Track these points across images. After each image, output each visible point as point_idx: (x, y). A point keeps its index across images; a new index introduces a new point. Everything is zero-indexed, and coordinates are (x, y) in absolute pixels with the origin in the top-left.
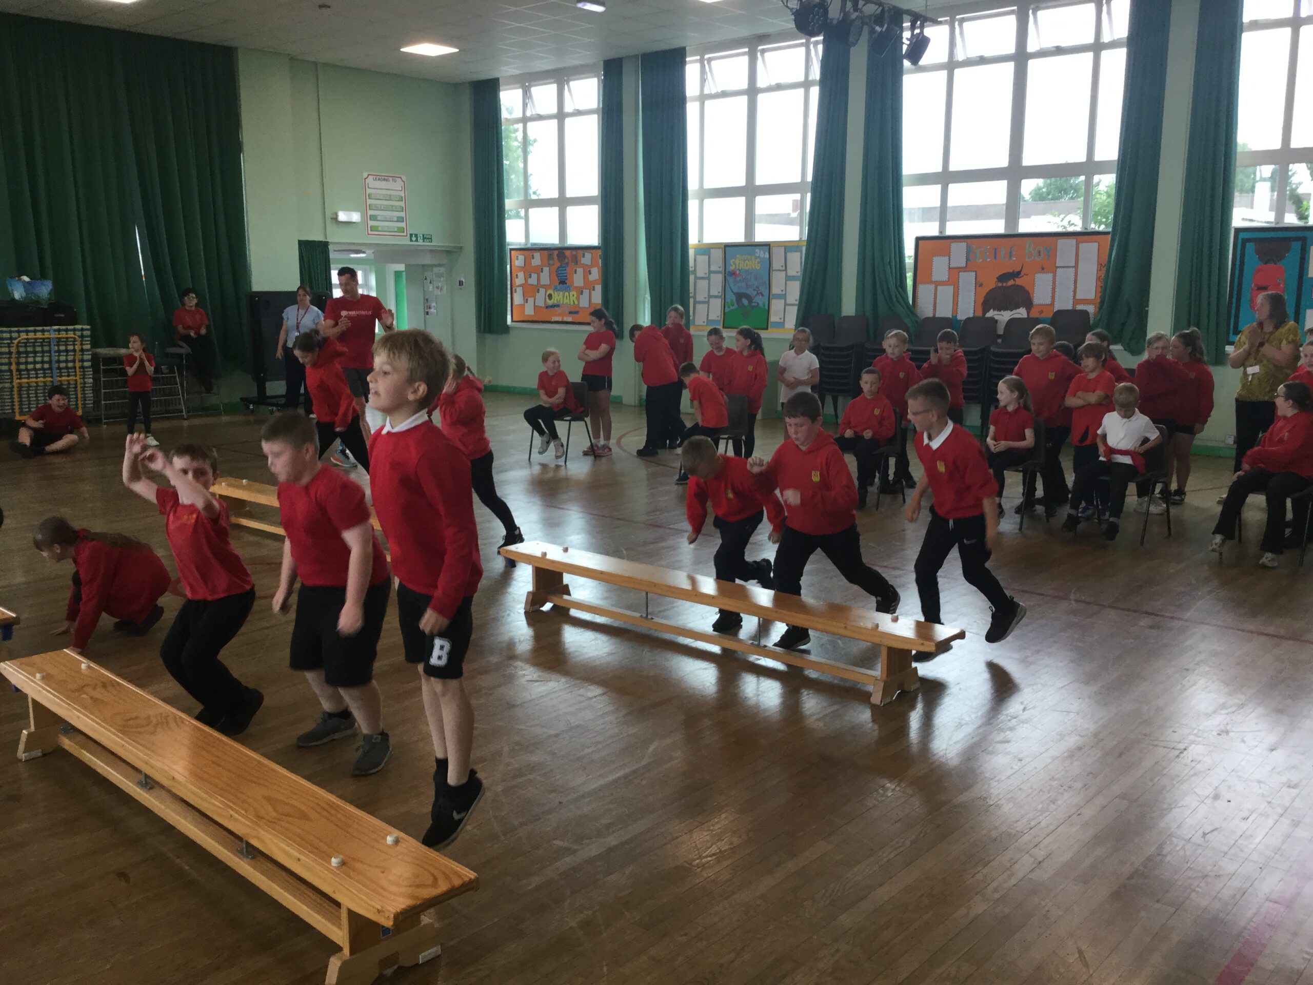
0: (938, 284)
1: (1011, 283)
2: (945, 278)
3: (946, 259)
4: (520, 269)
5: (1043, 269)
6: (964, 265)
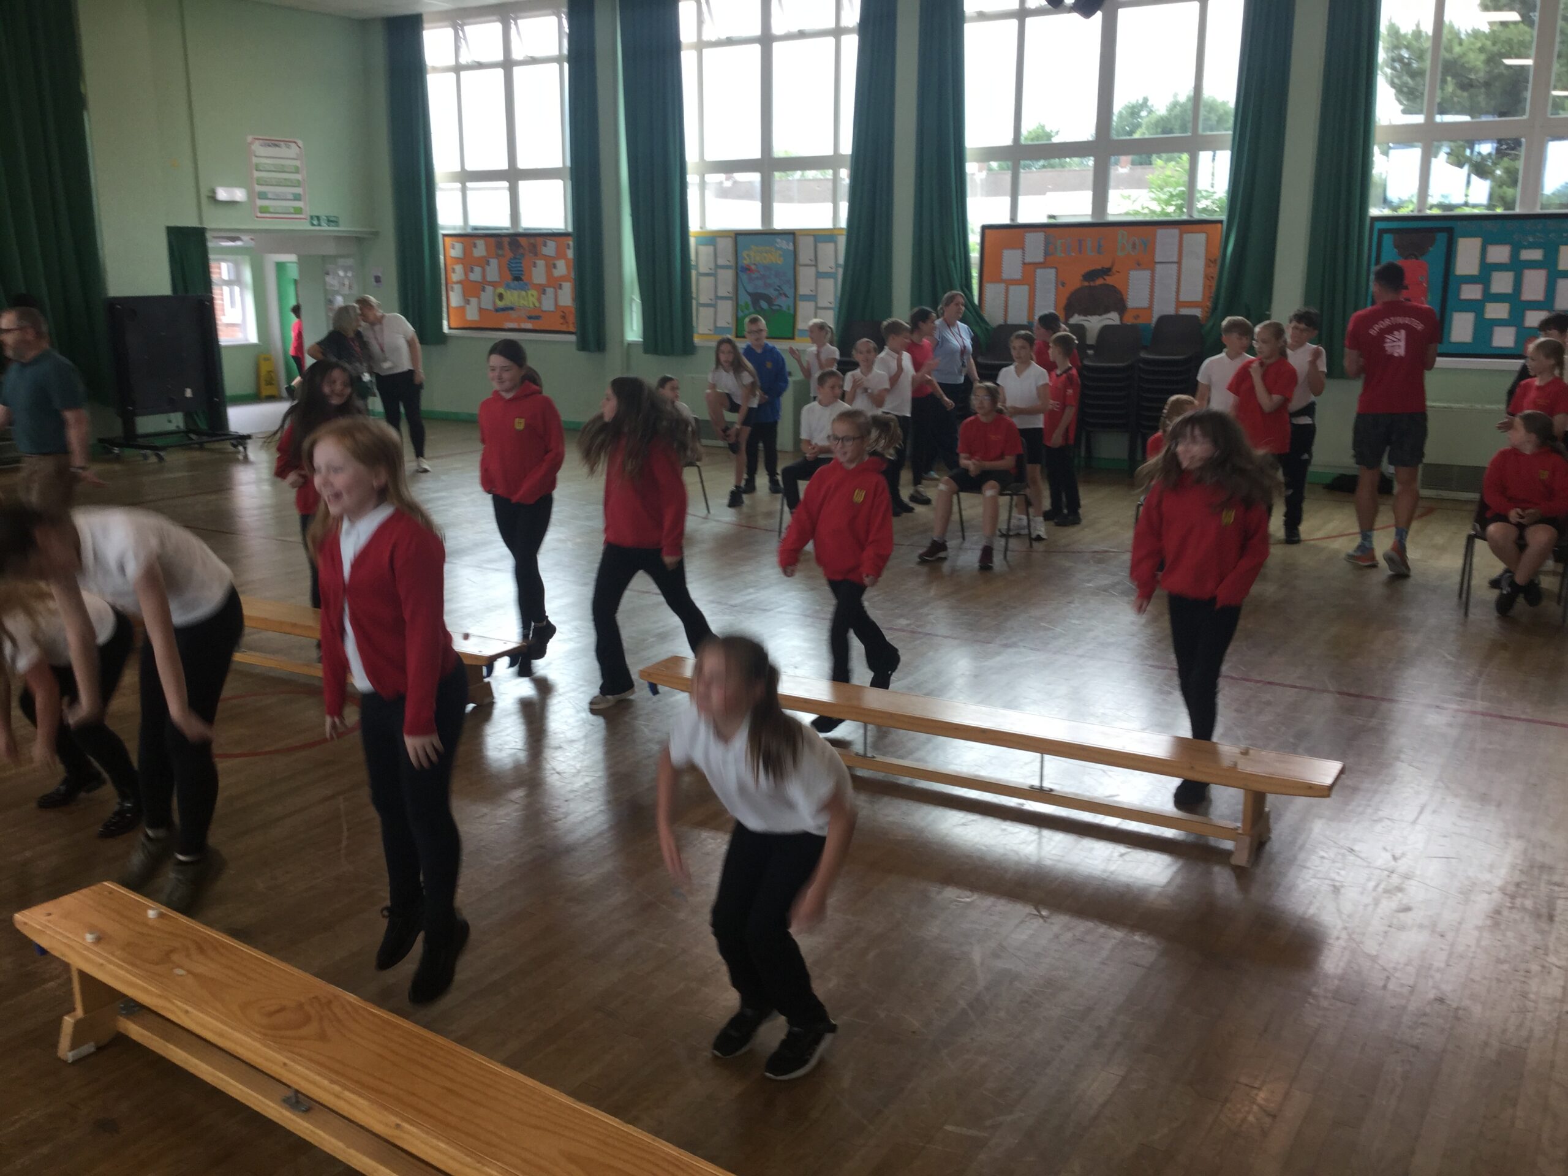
0: (1009, 282)
1: (1099, 282)
2: (1018, 276)
3: (1019, 252)
4: (458, 260)
5: (1139, 265)
6: (1040, 259)
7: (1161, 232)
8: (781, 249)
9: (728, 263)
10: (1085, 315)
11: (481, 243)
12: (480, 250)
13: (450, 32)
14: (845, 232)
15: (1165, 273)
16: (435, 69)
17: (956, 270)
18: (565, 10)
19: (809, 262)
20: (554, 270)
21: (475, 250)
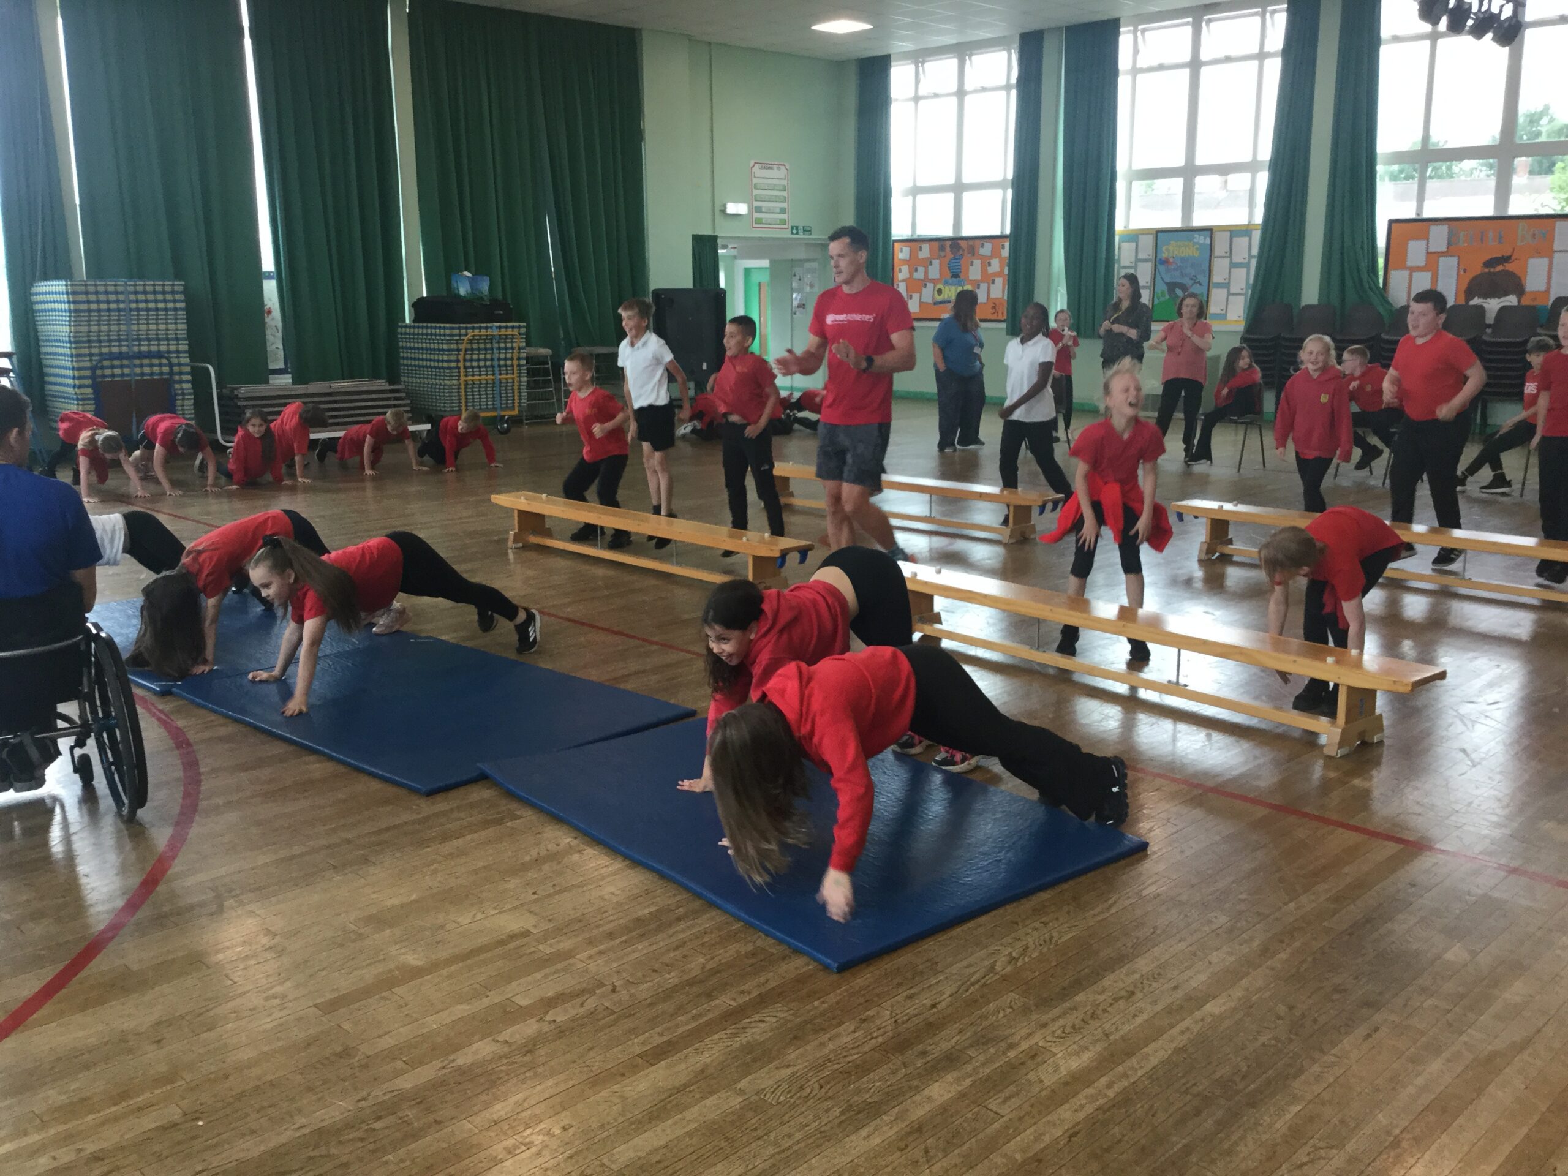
0: (1413, 270)
1: (1499, 268)
2: (1423, 264)
3: (1423, 243)
4: (904, 262)
5: (1539, 253)
6: (1444, 249)
7: (1560, 225)
8: (1198, 243)
9: (1148, 256)
11: (926, 247)
12: (925, 252)
13: (912, 68)
15: (1563, 261)
17: (1364, 257)
18: (1016, 45)
19: (1224, 254)
20: (989, 268)
21: (920, 252)
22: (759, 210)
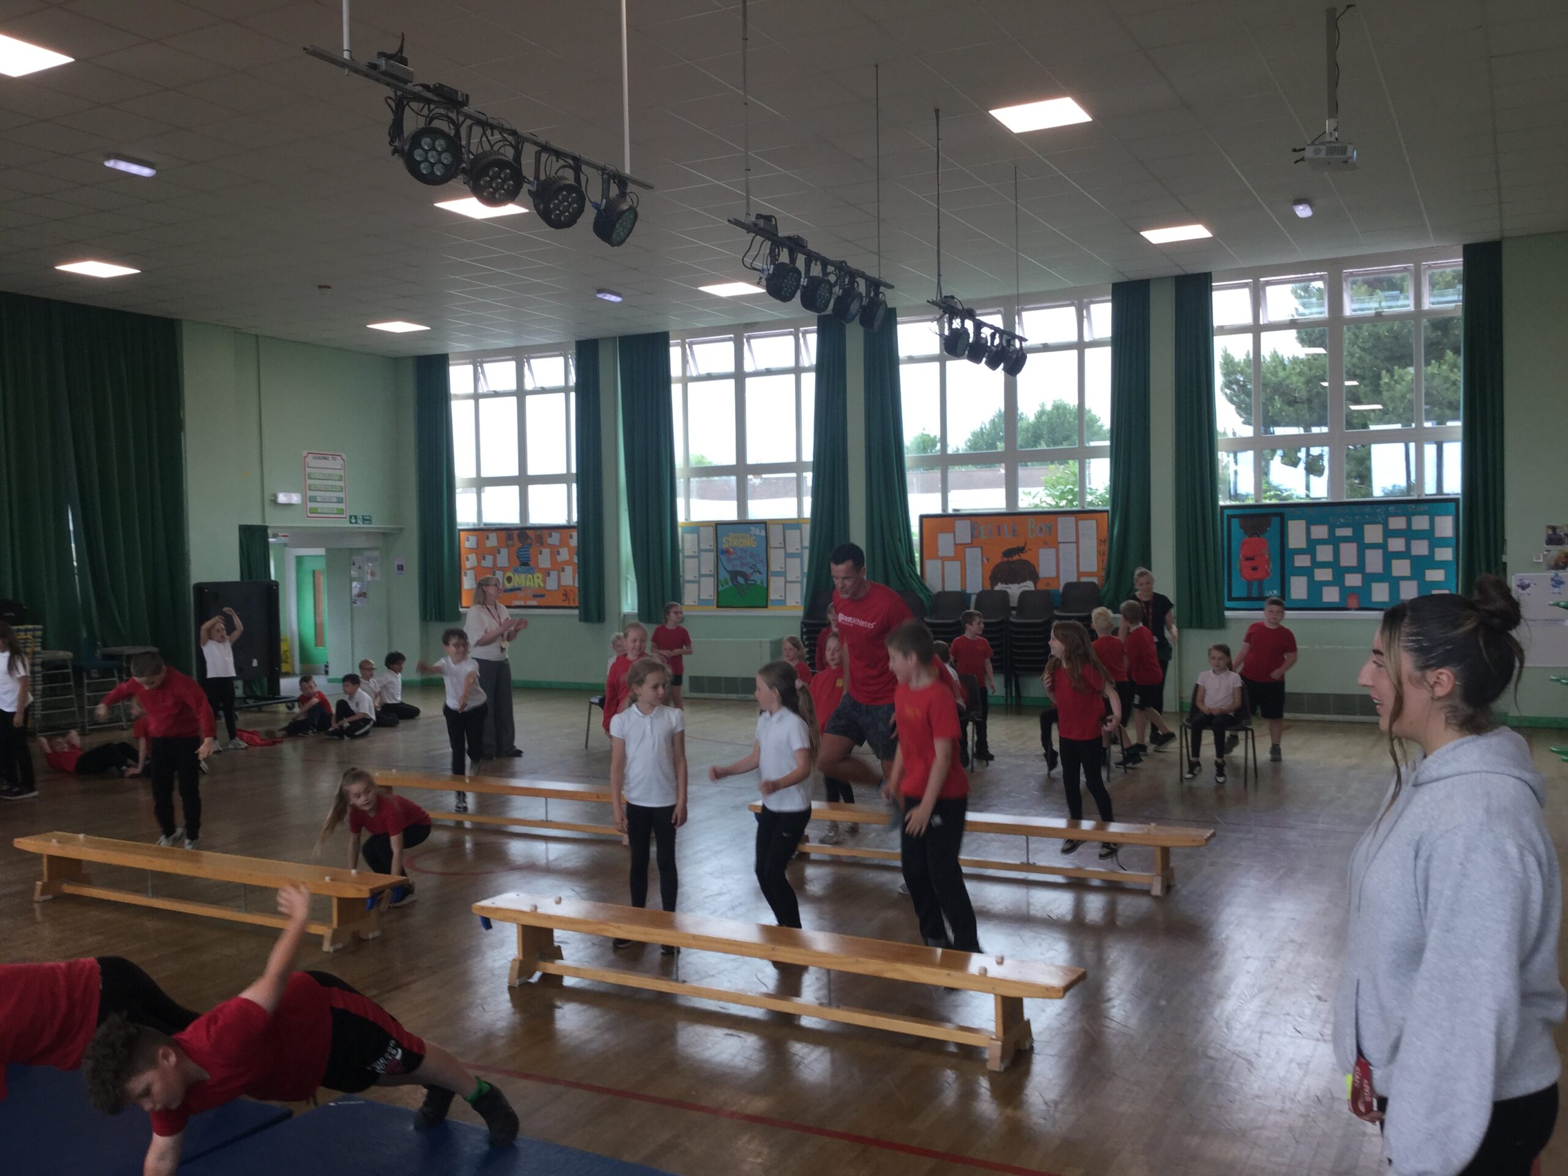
0: (944, 559)
1: (1016, 558)
2: (952, 554)
3: (952, 535)
4: (471, 550)
5: (1046, 544)
6: (969, 541)
7: (1061, 520)
8: (755, 535)
9: (709, 547)
10: (1007, 583)
11: (493, 536)
12: (492, 541)
13: (470, 367)
14: (809, 521)
15: (1067, 551)
16: (458, 397)
17: (902, 550)
18: (573, 351)
19: (779, 546)
20: (558, 557)
21: (487, 541)
22: (313, 499)
